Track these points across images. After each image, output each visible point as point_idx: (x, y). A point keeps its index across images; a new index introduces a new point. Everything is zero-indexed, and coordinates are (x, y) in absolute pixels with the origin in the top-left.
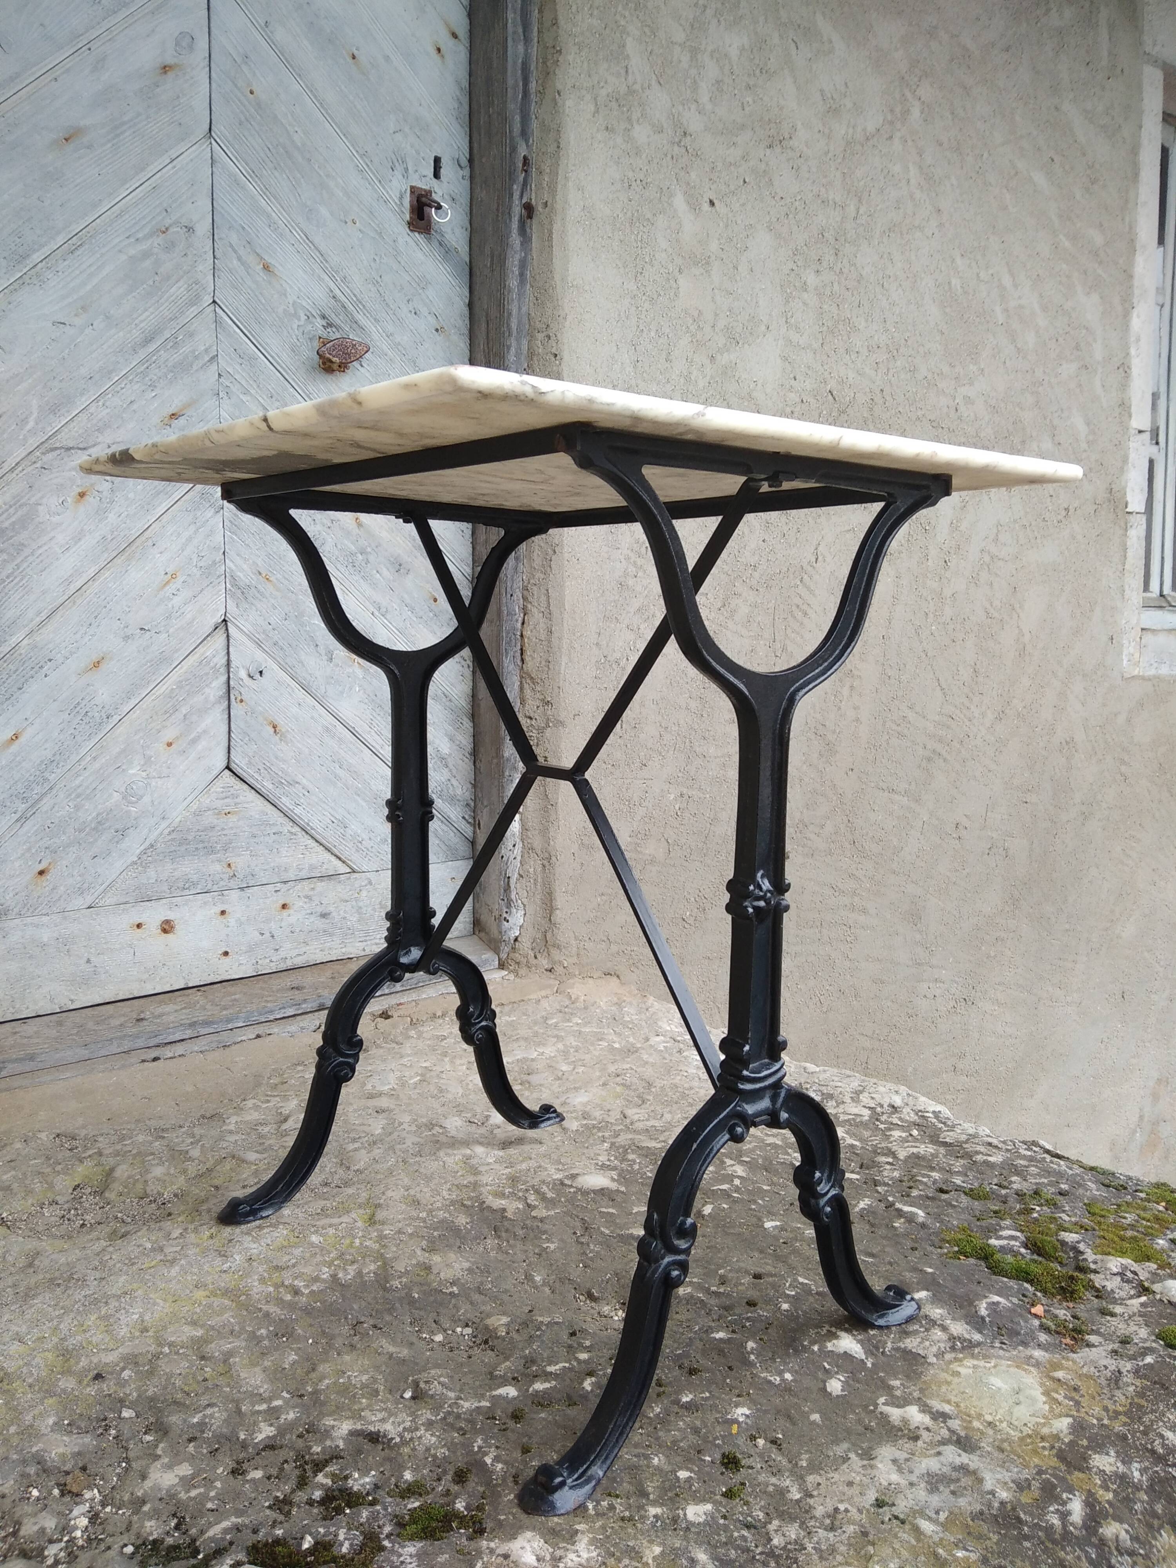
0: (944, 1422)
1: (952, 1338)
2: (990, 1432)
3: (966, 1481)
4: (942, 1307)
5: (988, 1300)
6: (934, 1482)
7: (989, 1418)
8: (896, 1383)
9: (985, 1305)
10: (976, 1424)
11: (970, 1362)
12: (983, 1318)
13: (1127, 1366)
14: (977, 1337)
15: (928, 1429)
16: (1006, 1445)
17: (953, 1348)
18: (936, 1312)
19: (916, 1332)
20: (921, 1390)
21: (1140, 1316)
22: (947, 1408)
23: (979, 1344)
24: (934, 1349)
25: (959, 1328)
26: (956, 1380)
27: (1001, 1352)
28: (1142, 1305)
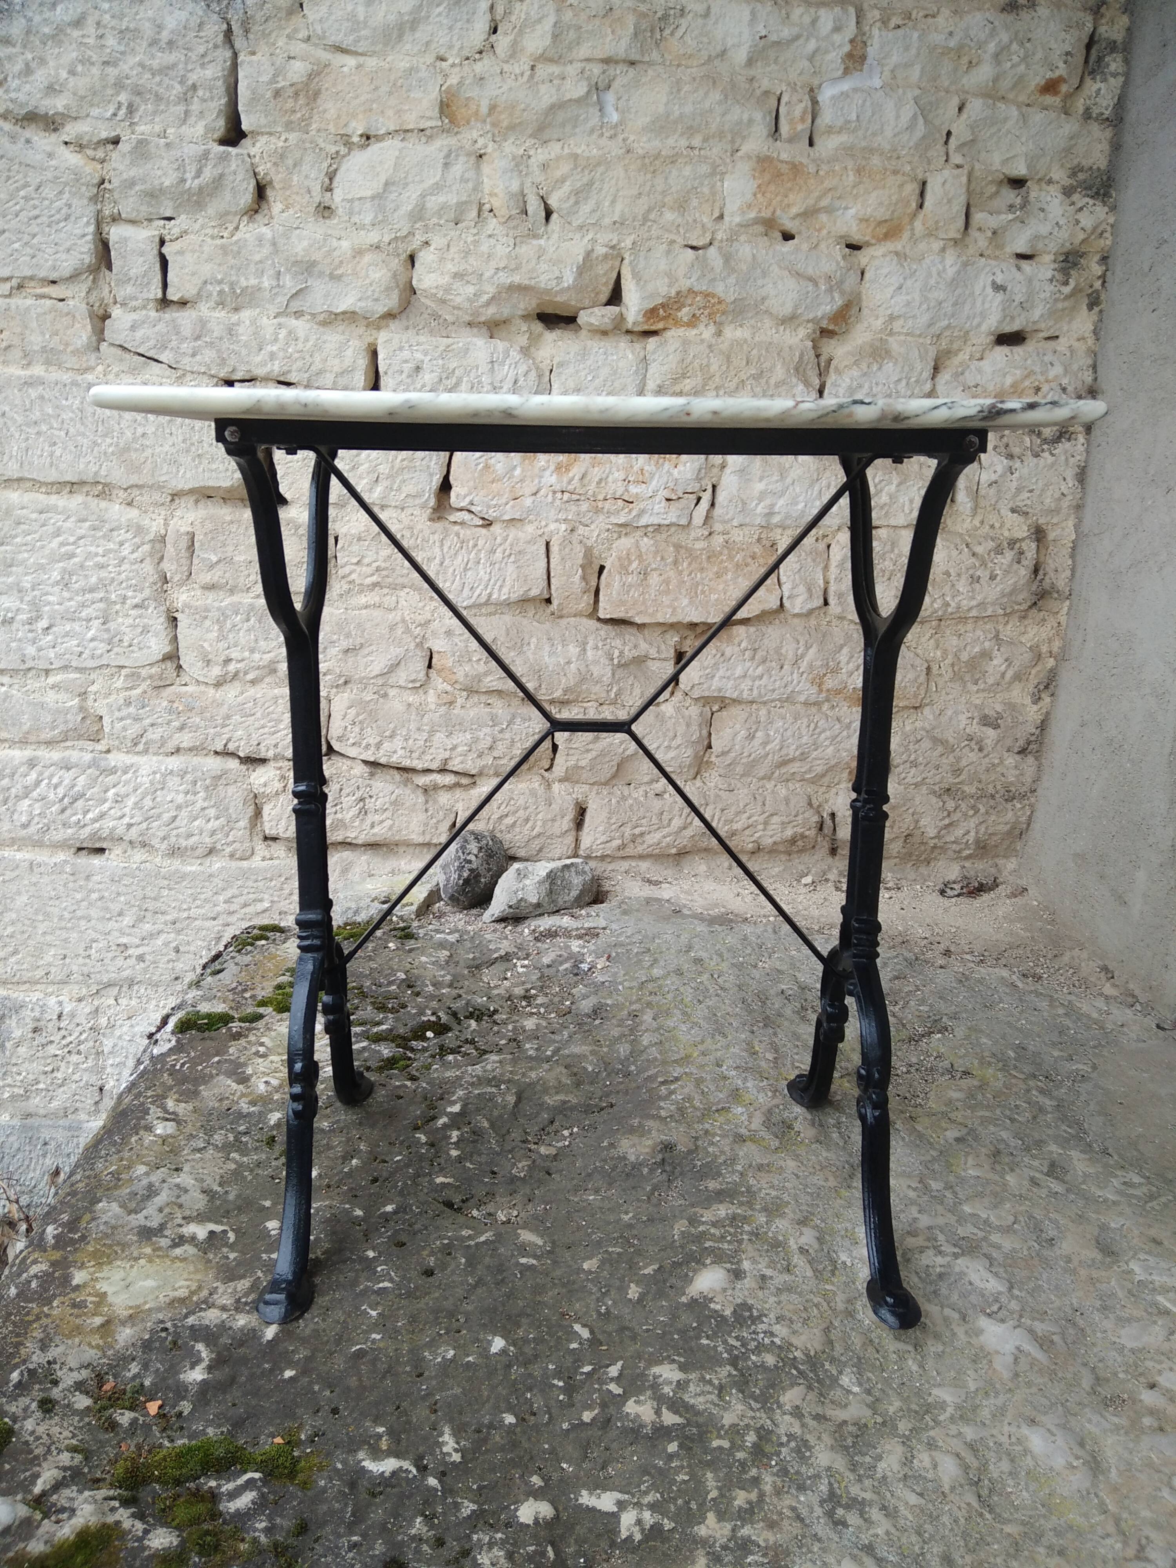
0: (173, 1240)
1: (212, 1306)
2: (135, 1254)
3: (133, 1205)
4: (241, 1329)
5: (204, 1364)
6: (151, 1192)
7: (142, 1262)
8: (232, 1256)
9: (204, 1355)
10: (148, 1250)
11: (182, 1293)
12: (196, 1341)
13: (38, 1359)
14: (191, 1320)
15: (180, 1226)
16: (117, 1249)
17: (205, 1302)
18: (242, 1321)
19: (246, 1295)
20: (210, 1261)
21: (37, 1457)
22: (178, 1251)
23: (186, 1316)
24: (220, 1291)
25: (212, 1316)
26: (185, 1276)
27: (161, 1316)
28: (37, 1476)
